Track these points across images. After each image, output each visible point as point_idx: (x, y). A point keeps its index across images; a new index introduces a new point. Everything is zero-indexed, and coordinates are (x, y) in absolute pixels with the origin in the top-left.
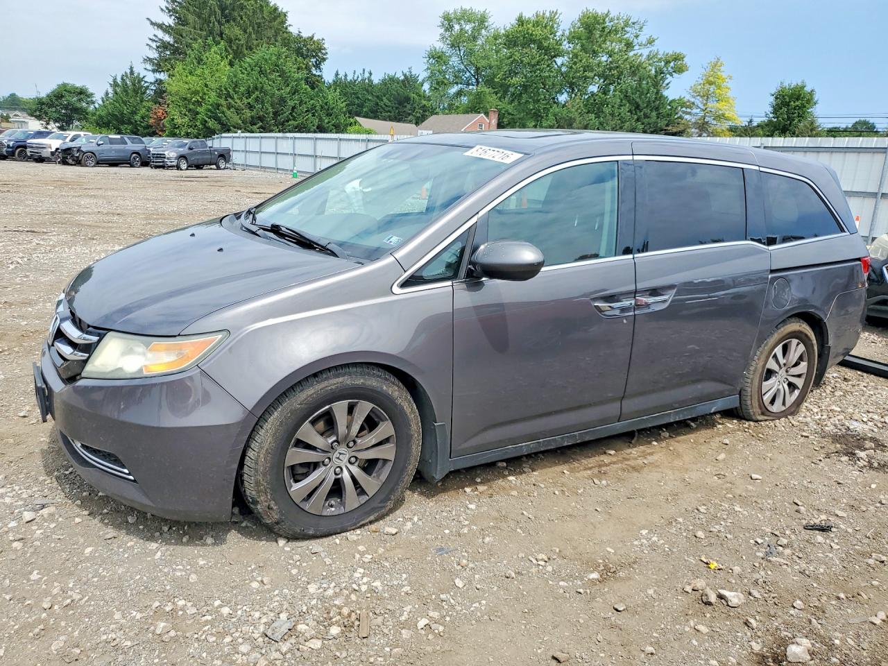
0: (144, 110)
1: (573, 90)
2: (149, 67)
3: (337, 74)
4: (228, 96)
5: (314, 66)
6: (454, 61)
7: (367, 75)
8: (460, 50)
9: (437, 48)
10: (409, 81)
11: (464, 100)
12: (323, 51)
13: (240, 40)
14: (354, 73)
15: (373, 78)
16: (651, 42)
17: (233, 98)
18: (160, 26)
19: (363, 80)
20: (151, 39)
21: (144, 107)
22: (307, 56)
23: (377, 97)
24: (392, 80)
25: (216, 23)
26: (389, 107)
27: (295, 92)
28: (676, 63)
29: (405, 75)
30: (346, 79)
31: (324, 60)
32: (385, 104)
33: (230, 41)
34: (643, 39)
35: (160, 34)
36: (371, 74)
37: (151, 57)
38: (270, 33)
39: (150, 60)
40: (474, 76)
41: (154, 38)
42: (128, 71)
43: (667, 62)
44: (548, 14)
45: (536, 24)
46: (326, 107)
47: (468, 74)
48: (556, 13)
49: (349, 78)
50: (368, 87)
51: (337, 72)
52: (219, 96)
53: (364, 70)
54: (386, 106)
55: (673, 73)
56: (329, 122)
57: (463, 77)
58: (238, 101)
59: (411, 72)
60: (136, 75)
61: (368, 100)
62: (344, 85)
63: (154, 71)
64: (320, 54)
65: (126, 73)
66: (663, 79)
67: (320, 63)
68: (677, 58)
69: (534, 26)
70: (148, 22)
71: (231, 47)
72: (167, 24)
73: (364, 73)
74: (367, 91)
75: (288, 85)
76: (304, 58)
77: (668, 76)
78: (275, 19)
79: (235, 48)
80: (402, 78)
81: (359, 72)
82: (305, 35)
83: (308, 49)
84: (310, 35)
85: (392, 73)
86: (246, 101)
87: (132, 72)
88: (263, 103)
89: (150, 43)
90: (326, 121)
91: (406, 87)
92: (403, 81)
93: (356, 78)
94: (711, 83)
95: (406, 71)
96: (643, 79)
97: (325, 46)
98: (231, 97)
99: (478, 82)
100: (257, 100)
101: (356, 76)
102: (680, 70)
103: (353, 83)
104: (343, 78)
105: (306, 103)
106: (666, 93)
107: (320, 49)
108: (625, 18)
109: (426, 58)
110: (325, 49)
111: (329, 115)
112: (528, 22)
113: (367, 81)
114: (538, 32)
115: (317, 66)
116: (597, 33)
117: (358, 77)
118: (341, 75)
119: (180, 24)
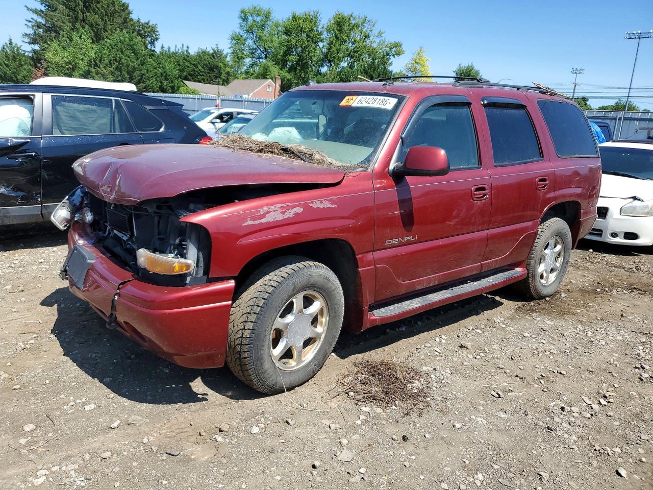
0: (25, 72)
1: (331, 65)
2: (27, 40)
3: (162, 47)
4: (96, 65)
5: (150, 43)
6: (250, 42)
7: (185, 48)
8: (253, 35)
9: (237, 33)
10: (216, 55)
11: (257, 69)
12: (157, 33)
13: (99, 25)
14: (176, 47)
15: (190, 51)
16: (380, 34)
17: (99, 67)
18: (35, 11)
19: (183, 52)
20: (27, 20)
21: (25, 70)
22: (145, 36)
23: (194, 65)
24: (204, 53)
25: (79, 12)
26: (202, 72)
27: (143, 64)
28: (396, 49)
29: (214, 50)
30: (169, 51)
31: (157, 39)
32: (199, 70)
33: (91, 25)
34: (375, 32)
35: (35, 17)
36: (188, 48)
37: (28, 33)
38: (120, 20)
39: (26, 35)
40: (263, 53)
41: (31, 20)
42: (8, 42)
43: (391, 49)
44: (312, 13)
45: (305, 20)
46: (165, 74)
47: (259, 51)
48: (318, 12)
49: (172, 50)
50: (187, 58)
51: (163, 45)
52: (90, 65)
53: (183, 45)
54: (201, 71)
55: (395, 56)
56: (167, 85)
57: (256, 53)
58: (104, 70)
59: (217, 47)
60: (14, 45)
61: (188, 67)
62: (169, 56)
63: (29, 43)
64: (154, 36)
65: (6, 43)
66: (388, 59)
67: (154, 41)
68: (397, 45)
69: (303, 21)
70: (26, 8)
71: (92, 30)
72: (39, 10)
73: (183, 47)
74: (186, 60)
75: (138, 59)
76: (142, 38)
77: (391, 57)
78: (124, 10)
79: (96, 31)
80: (212, 52)
81: (179, 46)
82: (143, 21)
83: (145, 32)
84: (147, 21)
85: (204, 48)
86: (109, 69)
87: (11, 43)
88: (121, 71)
89: (27, 23)
90: (165, 84)
91: (214, 58)
92: (213, 54)
93: (177, 50)
94: (417, 63)
95: (214, 47)
96: (375, 60)
97: (158, 29)
98: (97, 67)
99: (266, 57)
100: (117, 69)
101: (177, 49)
102: (398, 54)
103: (175, 54)
104: (167, 50)
105: (151, 72)
106: (390, 68)
107: (154, 32)
108: (363, 17)
109: (229, 39)
110: (157, 32)
111: (166, 79)
112: (300, 18)
113: (185, 53)
114: (306, 26)
115: (152, 43)
116: (346, 28)
117: (179, 50)
118: (166, 48)
119: (49, 10)
